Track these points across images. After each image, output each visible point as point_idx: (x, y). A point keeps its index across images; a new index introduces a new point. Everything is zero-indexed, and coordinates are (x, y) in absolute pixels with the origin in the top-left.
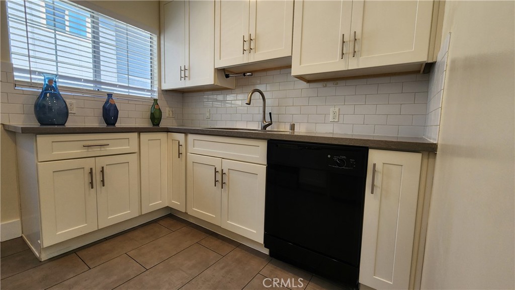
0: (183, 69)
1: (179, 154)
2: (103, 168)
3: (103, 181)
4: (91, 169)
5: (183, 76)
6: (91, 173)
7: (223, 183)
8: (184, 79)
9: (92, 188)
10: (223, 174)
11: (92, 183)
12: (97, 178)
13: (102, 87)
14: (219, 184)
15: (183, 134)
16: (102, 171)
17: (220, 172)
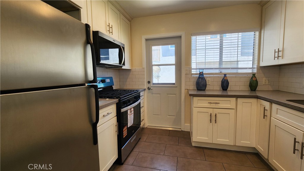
0: (277, 51)
1: (264, 116)
2: (216, 114)
3: (216, 120)
4: (211, 114)
6: (211, 115)
7: (302, 155)
8: (277, 58)
9: (211, 123)
10: (303, 147)
11: (211, 120)
12: (213, 118)
13: (223, 70)
14: (299, 153)
15: (269, 103)
16: (216, 116)
17: (301, 144)
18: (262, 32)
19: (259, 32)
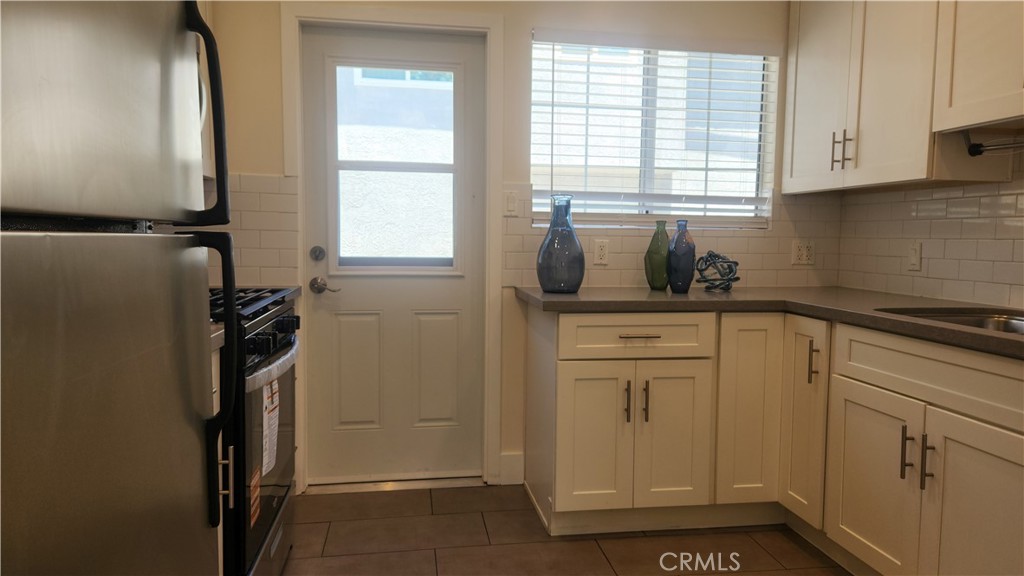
0: (839, 138)
1: (811, 372)
2: (647, 383)
3: (646, 410)
4: (629, 383)
5: (838, 156)
6: (628, 390)
7: (924, 475)
8: (840, 164)
9: (628, 420)
10: (925, 448)
11: (628, 410)
12: (638, 404)
14: (914, 475)
15: (825, 323)
16: (646, 390)
17: (919, 440)
18: (792, 60)
19: (781, 60)
